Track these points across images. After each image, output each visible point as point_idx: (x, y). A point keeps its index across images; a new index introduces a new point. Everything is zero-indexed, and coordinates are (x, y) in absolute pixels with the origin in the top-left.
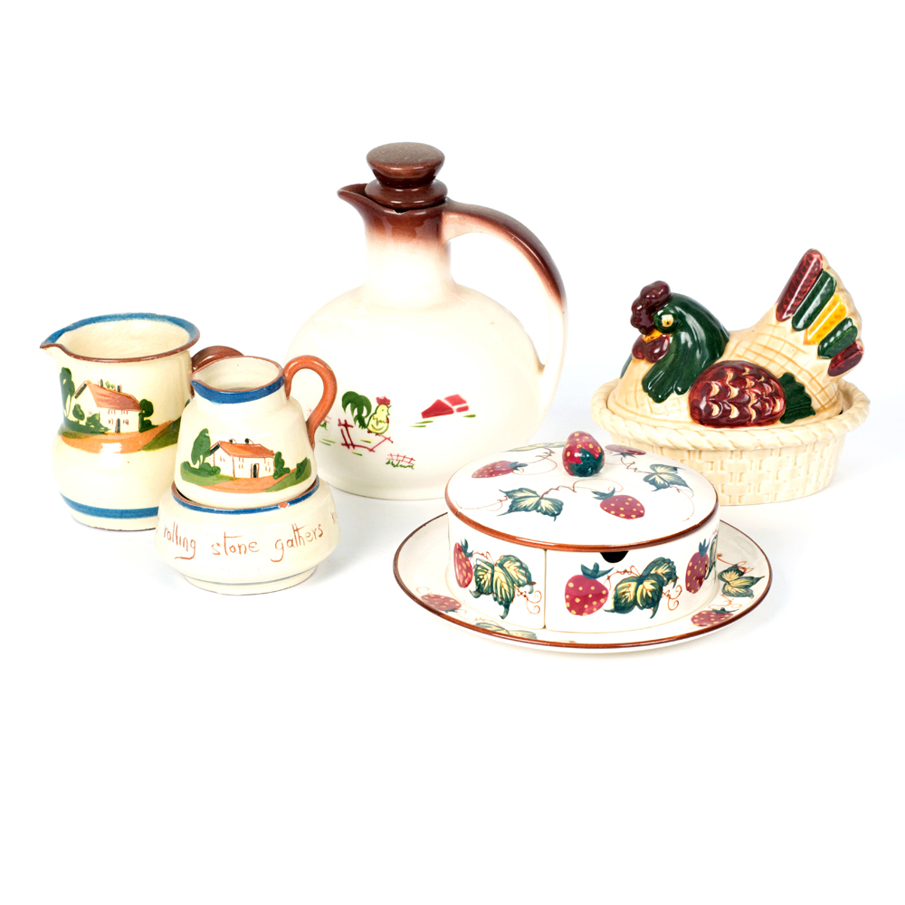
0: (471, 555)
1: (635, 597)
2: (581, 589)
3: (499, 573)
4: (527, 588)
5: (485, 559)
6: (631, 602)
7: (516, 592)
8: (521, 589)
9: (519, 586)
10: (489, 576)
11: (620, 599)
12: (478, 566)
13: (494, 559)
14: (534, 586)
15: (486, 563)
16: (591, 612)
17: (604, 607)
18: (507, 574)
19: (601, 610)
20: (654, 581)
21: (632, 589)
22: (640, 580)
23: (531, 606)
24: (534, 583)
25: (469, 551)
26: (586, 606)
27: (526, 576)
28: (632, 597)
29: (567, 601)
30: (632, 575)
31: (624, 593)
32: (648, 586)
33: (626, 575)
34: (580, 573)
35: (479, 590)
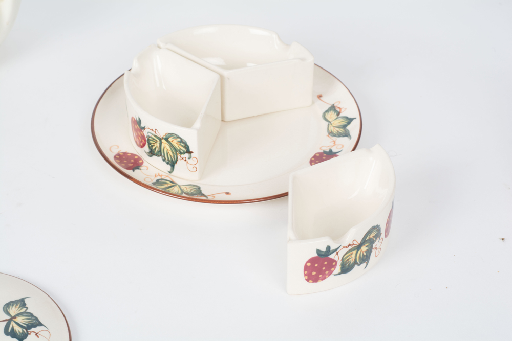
0: (144, 128)
1: (356, 260)
2: (316, 265)
3: (165, 144)
4: (187, 155)
5: (154, 133)
6: (352, 264)
7: (179, 157)
8: (183, 156)
9: (181, 153)
10: (158, 145)
11: (346, 264)
12: (150, 137)
13: (162, 134)
14: (192, 154)
15: (155, 136)
16: (324, 278)
17: (334, 273)
18: (171, 146)
19: (332, 276)
20: (367, 244)
21: (353, 256)
22: (359, 247)
23: (190, 167)
24: (192, 152)
25: (142, 125)
26: (320, 276)
27: (185, 147)
28: (353, 260)
29: (305, 275)
30: (354, 246)
31: (348, 260)
32: (364, 248)
33: (350, 248)
34: (316, 255)
35: (152, 153)
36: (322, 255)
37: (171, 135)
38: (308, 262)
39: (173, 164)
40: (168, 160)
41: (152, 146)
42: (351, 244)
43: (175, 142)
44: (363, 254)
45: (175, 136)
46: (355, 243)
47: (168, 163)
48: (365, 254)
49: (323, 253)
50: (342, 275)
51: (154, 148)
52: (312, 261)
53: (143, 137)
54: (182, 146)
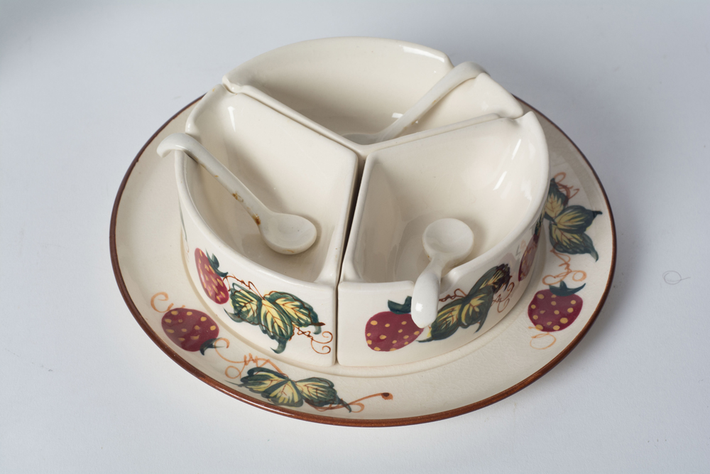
0: (225, 275)
1: (459, 319)
2: (387, 325)
3: (267, 307)
4: (312, 329)
5: (247, 288)
6: (453, 325)
7: (296, 331)
8: (303, 329)
9: (300, 325)
10: (255, 307)
11: (441, 326)
12: (239, 292)
13: (263, 291)
14: (322, 327)
15: (248, 292)
16: (400, 346)
17: (420, 338)
18: (282, 312)
19: (415, 344)
20: (482, 295)
21: (455, 313)
22: (466, 300)
23: (318, 347)
24: (323, 324)
25: (222, 269)
26: (395, 342)
27: (309, 316)
28: (455, 320)
29: (368, 338)
30: (457, 298)
31: (445, 319)
32: (475, 302)
33: (449, 301)
34: (387, 309)
35: (239, 315)
36: (398, 310)
37: (282, 295)
38: (372, 319)
39: (283, 339)
40: (274, 332)
41: (243, 307)
42: (452, 294)
43: (289, 307)
44: (474, 310)
45: (290, 297)
46: (458, 293)
47: (273, 337)
48: (477, 310)
49: (400, 308)
50: (434, 342)
51: (244, 309)
52: (380, 317)
53: (221, 288)
54: (303, 314)
